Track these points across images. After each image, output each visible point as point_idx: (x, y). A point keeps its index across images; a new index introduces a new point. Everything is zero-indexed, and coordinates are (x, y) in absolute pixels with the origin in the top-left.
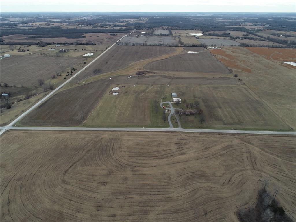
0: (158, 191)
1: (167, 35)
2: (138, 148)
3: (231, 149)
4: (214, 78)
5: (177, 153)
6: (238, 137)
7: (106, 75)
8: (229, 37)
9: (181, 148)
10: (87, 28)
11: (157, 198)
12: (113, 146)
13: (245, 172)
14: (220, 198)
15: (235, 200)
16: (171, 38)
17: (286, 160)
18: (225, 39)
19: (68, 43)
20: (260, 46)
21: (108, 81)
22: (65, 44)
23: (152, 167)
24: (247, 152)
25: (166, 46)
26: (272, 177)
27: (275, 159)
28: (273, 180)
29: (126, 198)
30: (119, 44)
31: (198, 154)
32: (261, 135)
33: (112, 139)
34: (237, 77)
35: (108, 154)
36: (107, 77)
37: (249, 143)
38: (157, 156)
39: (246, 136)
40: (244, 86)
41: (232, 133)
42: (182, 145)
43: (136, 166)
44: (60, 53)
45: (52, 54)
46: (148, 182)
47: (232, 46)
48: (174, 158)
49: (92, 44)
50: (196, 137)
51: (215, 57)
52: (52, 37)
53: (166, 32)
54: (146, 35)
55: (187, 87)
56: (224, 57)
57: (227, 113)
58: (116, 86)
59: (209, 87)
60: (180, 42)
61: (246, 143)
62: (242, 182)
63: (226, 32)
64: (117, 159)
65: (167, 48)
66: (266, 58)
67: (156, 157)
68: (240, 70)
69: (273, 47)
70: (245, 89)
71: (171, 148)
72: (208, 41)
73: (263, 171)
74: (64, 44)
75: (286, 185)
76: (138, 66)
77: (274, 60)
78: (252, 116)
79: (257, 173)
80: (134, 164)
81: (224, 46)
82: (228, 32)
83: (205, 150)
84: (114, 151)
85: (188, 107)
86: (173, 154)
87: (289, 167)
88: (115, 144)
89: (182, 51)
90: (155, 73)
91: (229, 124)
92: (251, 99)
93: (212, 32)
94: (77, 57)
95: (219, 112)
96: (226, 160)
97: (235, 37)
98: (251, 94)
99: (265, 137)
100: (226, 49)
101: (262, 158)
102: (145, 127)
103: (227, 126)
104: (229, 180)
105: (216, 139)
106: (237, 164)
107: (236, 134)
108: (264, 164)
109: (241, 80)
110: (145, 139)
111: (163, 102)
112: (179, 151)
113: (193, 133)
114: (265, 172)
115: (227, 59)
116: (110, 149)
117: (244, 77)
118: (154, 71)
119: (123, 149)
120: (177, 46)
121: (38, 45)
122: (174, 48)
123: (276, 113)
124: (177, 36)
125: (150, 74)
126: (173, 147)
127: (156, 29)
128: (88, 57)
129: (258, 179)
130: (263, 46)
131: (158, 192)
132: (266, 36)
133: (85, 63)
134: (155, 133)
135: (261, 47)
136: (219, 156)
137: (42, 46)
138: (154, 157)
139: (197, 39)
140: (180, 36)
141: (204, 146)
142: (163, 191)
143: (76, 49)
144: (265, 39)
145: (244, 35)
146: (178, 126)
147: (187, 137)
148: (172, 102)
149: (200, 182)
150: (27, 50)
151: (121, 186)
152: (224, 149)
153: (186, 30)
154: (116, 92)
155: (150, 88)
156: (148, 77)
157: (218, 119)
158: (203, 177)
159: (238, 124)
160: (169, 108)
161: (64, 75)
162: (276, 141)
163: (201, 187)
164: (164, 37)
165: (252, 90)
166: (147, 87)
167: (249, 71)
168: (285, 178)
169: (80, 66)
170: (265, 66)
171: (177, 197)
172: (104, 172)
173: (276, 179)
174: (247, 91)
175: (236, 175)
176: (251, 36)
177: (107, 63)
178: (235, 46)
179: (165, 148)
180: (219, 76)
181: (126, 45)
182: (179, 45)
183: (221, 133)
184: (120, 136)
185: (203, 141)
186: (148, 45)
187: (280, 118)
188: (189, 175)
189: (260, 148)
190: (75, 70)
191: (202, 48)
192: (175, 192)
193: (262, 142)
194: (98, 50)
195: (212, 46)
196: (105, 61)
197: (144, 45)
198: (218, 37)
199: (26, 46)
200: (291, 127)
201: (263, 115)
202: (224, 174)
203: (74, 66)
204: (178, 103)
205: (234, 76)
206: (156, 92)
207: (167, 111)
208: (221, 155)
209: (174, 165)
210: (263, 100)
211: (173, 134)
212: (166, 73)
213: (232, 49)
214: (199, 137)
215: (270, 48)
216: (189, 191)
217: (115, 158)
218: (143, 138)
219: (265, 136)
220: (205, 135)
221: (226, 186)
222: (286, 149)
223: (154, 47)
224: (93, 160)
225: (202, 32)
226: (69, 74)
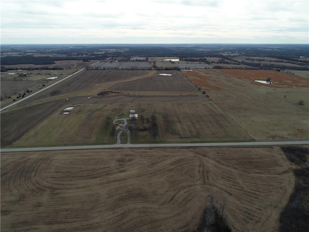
0: (77, 217)
1: (143, 61)
2: (69, 168)
3: (183, 163)
4: (181, 95)
5: (117, 170)
6: (193, 150)
7: (63, 97)
8: (204, 61)
9: (123, 165)
10: (61, 56)
11: (71, 226)
12: (39, 167)
13: (193, 187)
14: (155, 221)
15: (173, 223)
16: (146, 63)
17: (243, 172)
18: (201, 63)
19: (33, 68)
20: (233, 68)
21: (64, 101)
22: (29, 69)
23: (79, 188)
24: (200, 166)
25: (139, 70)
26: (224, 192)
27: (230, 171)
28: (225, 195)
29: (28, 230)
30: (89, 69)
31: (141, 171)
32: (219, 147)
33: (41, 159)
34: (205, 94)
35: (28, 176)
36: (63, 98)
37: (204, 156)
38: (90, 176)
39: (203, 149)
40: (211, 102)
41: (187, 147)
42: (126, 162)
43: (58, 189)
44: (19, 77)
45: (10, 78)
46: (67, 207)
47: (206, 68)
48: (110, 176)
49: (60, 69)
50: (144, 152)
51: (187, 78)
52: (19, 64)
53: (143, 59)
54: (120, 61)
55: (149, 104)
56: (196, 78)
57: (185, 127)
58: (71, 105)
59: (173, 104)
60: (155, 67)
61: (200, 156)
62: (187, 199)
63: (203, 58)
64: (37, 182)
65: (139, 71)
66: (237, 78)
67: (88, 177)
68: (209, 88)
69: (246, 69)
70: (211, 104)
71: (111, 166)
72: (183, 65)
73: (215, 185)
74: (27, 69)
75: (239, 199)
76: (103, 87)
77: (245, 79)
78: (213, 129)
79: (207, 188)
80: (57, 186)
81: (198, 69)
82: (205, 58)
83: (152, 166)
84: (37, 173)
85: (143, 123)
86: (111, 172)
87: (245, 179)
88: (41, 165)
89: (154, 74)
90: (119, 93)
91: (185, 138)
92: (215, 113)
93: (188, 58)
94: (38, 81)
95: (178, 127)
96: (173, 176)
97: (210, 61)
98: (216, 109)
99: (223, 149)
100: (200, 71)
101: (216, 171)
102: (87, 145)
103: (183, 140)
104: (172, 199)
105: (167, 154)
106: (186, 179)
107: (192, 147)
108: (217, 178)
109: (208, 97)
110: (81, 157)
111: (117, 119)
112: (119, 168)
113: (141, 148)
114: (217, 187)
115: (199, 79)
116: (33, 171)
117: (212, 94)
118: (118, 92)
119: (50, 169)
120: (150, 69)
122: (147, 71)
123: (239, 126)
124: (152, 61)
125: (114, 94)
126: (113, 164)
127: (133, 56)
128: (50, 80)
129: (208, 195)
130: (236, 68)
131: (76, 219)
132: (241, 61)
133: (44, 86)
134: (97, 150)
135: (235, 69)
136: (166, 172)
138: (86, 176)
139: (173, 64)
140: (156, 61)
141: (151, 162)
142: (83, 217)
143: (39, 74)
144: (239, 63)
146: (127, 142)
147: (134, 153)
148: (127, 119)
149: (135, 203)
151: (29, 214)
152: (173, 163)
153: (163, 56)
154: (68, 112)
155: (108, 107)
156: (110, 97)
157: (175, 133)
158: (140, 197)
159: (196, 137)
160: (122, 124)
161: (14, 97)
162: (234, 152)
163: (134, 209)
164: (139, 62)
165: (217, 105)
166: (105, 106)
167: (219, 89)
168: (239, 191)
169: (37, 88)
170: (235, 84)
171: (98, 223)
172: (13, 198)
173: (229, 193)
174: (212, 106)
175: (182, 192)
176: (226, 60)
177: (69, 85)
178: (209, 68)
179: (102, 166)
180: (187, 94)
181: (97, 69)
182: (153, 69)
183: (175, 147)
184: (52, 155)
185: (151, 156)
186: (120, 69)
187: (243, 129)
188: (124, 195)
189: (216, 161)
190: (29, 93)
191: (176, 71)
192: (98, 217)
193: (219, 154)
194: (63, 74)
195: (186, 69)
198: (194, 62)
200: (253, 137)
201: (225, 127)
202: (166, 191)
203: (30, 89)
204: (134, 119)
205: (202, 93)
206: (113, 110)
207: (119, 127)
208: (168, 170)
209: (109, 184)
210: (228, 114)
211: (118, 150)
212: (131, 93)
213: (206, 71)
214: (147, 152)
215: (242, 70)
216: (117, 214)
217: (35, 180)
218: (81, 156)
219: (224, 148)
220: (155, 150)
221: (166, 206)
222: (245, 160)
223: (125, 71)
224: (5, 184)
225: (179, 58)
226: (21, 96)
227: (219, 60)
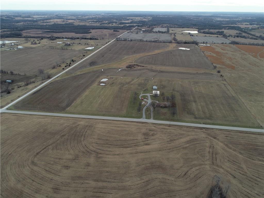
0: (115, 178)
1: (165, 32)
2: (107, 137)
3: (195, 143)
4: (197, 73)
5: (142, 143)
6: (205, 131)
7: (99, 67)
8: (222, 35)
9: (148, 138)
10: (95, 25)
11: (111, 185)
12: (86, 132)
13: (203, 166)
14: (171, 191)
15: (185, 195)
16: (167, 35)
17: (248, 158)
18: (218, 37)
19: (75, 37)
20: (250, 44)
21: (100, 72)
22: (72, 38)
23: (115, 155)
24: (210, 147)
25: (161, 42)
26: (228, 174)
27: (236, 155)
28: (229, 177)
29: (83, 183)
30: (119, 40)
31: (161, 146)
32: (228, 131)
33: (87, 126)
34: (220, 73)
35: (79, 140)
36: (99, 69)
37: (214, 138)
38: (123, 145)
39: (214, 131)
40: (225, 82)
41: (200, 127)
42: (149, 136)
43: (100, 153)
44: (65, 46)
45: (58, 47)
46: (107, 169)
47: (223, 43)
48: (138, 148)
49: (95, 39)
50: (164, 129)
51: (204, 53)
52: (64, 32)
53: (164, 30)
54: (145, 32)
55: (169, 81)
56: (212, 54)
57: (200, 107)
58: (105, 77)
59: (190, 82)
60: (175, 39)
61: (212, 138)
62: (197, 176)
63: (221, 31)
64: (85, 145)
65: (161, 44)
66: (252, 56)
67: (121, 146)
68: (224, 67)
69: (263, 45)
70: (224, 84)
71: (138, 138)
72: (201, 38)
73: (221, 167)
74: (70, 38)
75: (241, 183)
76: (130, 60)
77: (261, 57)
78: (224, 112)
79: (215, 169)
80: (99, 151)
81: (215, 43)
82: (223, 30)
83: (170, 142)
84: (85, 137)
85: (164, 100)
86: (139, 144)
87: (249, 165)
88: (88, 131)
89: (174, 47)
90: (143, 67)
91: (199, 118)
92: (227, 95)
93: (207, 30)
94: (79, 50)
95: (193, 106)
96: (187, 153)
97: (228, 35)
98: (229, 90)
99: (231, 133)
100: (217, 46)
101: (224, 153)
102: (120, 117)
103: (197, 120)
104: (185, 174)
105: (183, 132)
106: (198, 157)
107: (204, 128)
108: (224, 160)
109: (223, 77)
110: (116, 128)
111: (143, 94)
112: (145, 141)
113: (162, 125)
114: (223, 168)
115: (215, 55)
116: (82, 135)
117: (226, 73)
118: (143, 65)
119: (94, 136)
120: (171, 42)
121: (49, 39)
122: (168, 44)
123: (249, 111)
124: (173, 33)
125: (139, 68)
126: (140, 137)
127: (156, 26)
128: (89, 50)
129: (215, 175)
130: (253, 44)
131: (114, 180)
132: (258, 35)
133: (84, 56)
134: (127, 123)
135: (251, 45)
136: (182, 149)
137: (52, 40)
138: (119, 145)
139: (192, 37)
140: (176, 33)
141: (169, 138)
142: (119, 180)
143: (80, 43)
144: (257, 38)
145: (237, 34)
146: (150, 117)
147: (156, 129)
148: (151, 95)
149: (156, 174)
150: (39, 43)
151: (82, 171)
152: (188, 142)
153: (183, 28)
154: (103, 83)
155: (135, 81)
156: (136, 70)
157: (190, 113)
158: (161, 169)
159: (208, 119)
160: (147, 100)
161: (63, 66)
162: (241, 137)
163: (156, 179)
164: (161, 34)
165: (230, 86)
166: (133, 80)
167: (233, 68)
168: (242, 176)
169: (79, 58)
170: (250, 64)
171: (130, 186)
172: (70, 157)
173: (233, 176)
174: (226, 87)
175: (194, 169)
176: (244, 34)
177: (103, 56)
178: (226, 43)
179: (132, 138)
180: (203, 72)
181: (125, 41)
182: (173, 41)
183: (190, 126)
184: (94, 124)
185: (170, 133)
186: (144, 41)
187: (252, 115)
188: (148, 165)
189: (224, 144)
190: (73, 62)
191: (194, 45)
192: (130, 181)
193: (228, 138)
194: (98, 44)
195: (204, 43)
196: (102, 55)
197: (141, 41)
198: (211, 35)
199: (39, 39)
200: (261, 125)
201: (236, 111)
202: (181, 167)
203: (74, 59)
204: (156, 96)
205: (217, 71)
206: (140, 85)
207: (144, 102)
208: (183, 148)
209: (137, 154)
210: (240, 97)
211: (144, 125)
212: (154, 67)
213: (222, 46)
214: (167, 129)
215: (259, 47)
216: (143, 181)
217: (84, 144)
218: (115, 127)
219: (233, 132)
220: (173, 127)
221: (180, 179)
222: (251, 147)
223: (149, 43)
224: (65, 144)
225: (198, 30)
226: (67, 65)
227: (236, 34)
